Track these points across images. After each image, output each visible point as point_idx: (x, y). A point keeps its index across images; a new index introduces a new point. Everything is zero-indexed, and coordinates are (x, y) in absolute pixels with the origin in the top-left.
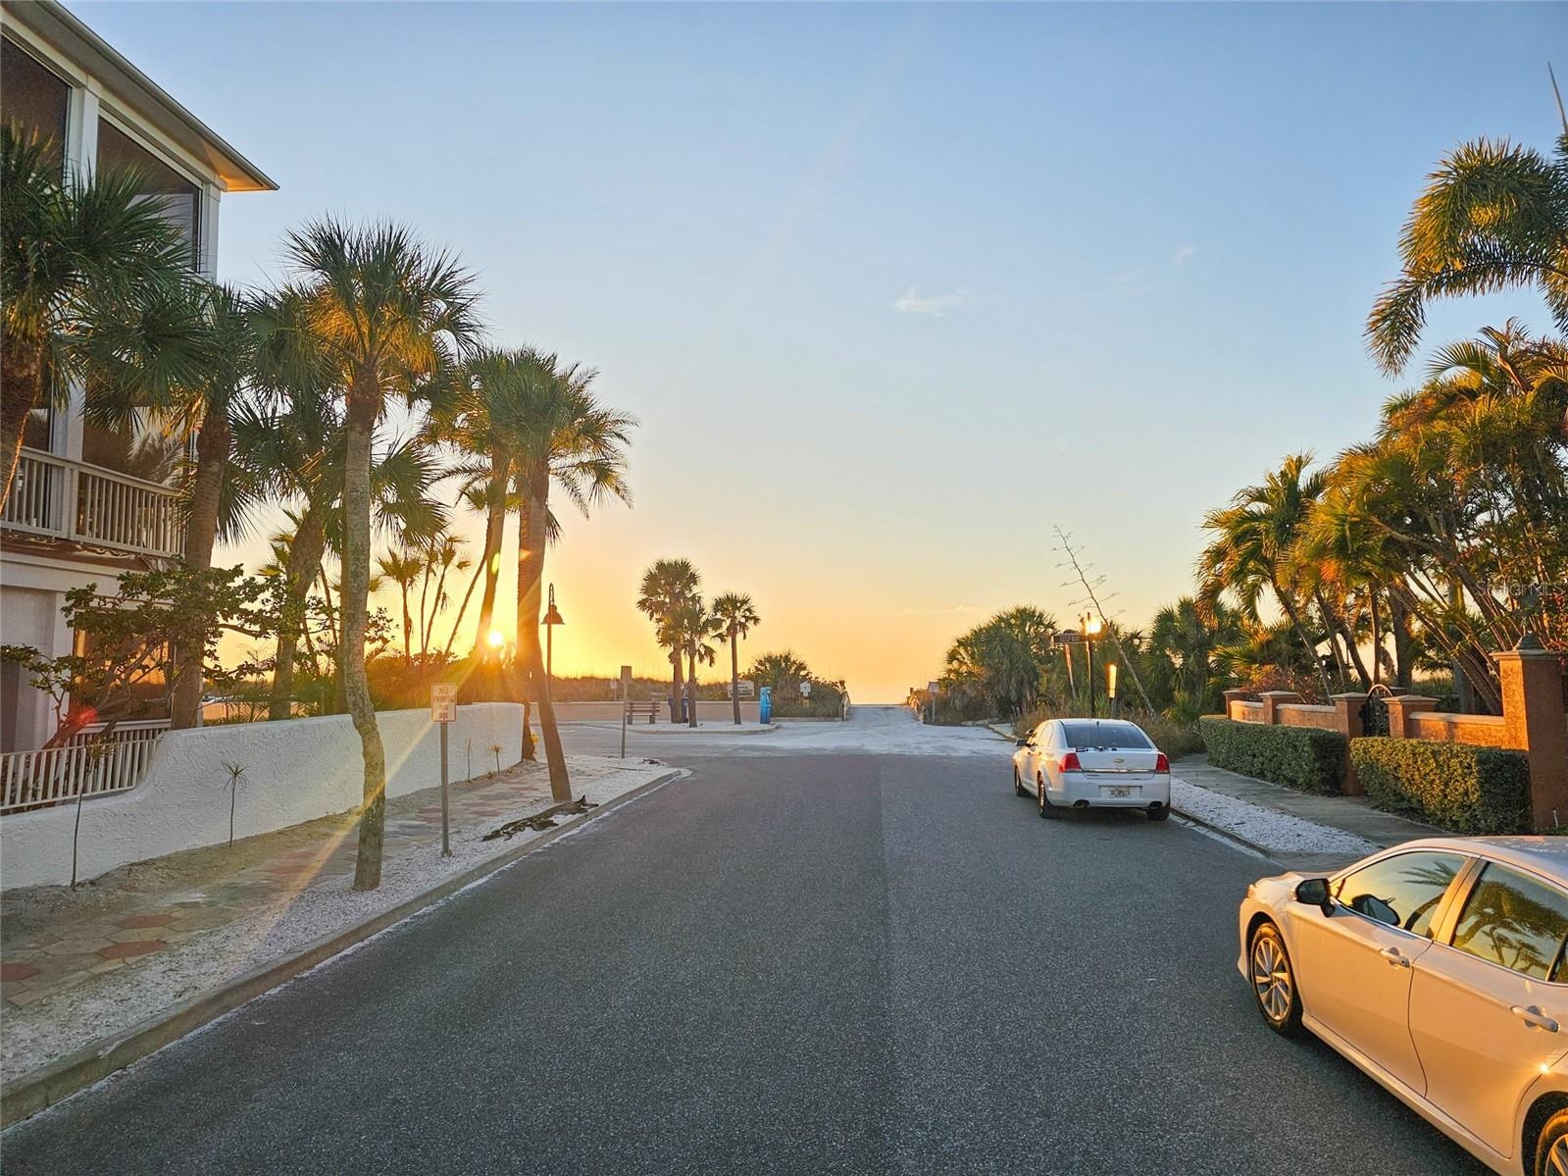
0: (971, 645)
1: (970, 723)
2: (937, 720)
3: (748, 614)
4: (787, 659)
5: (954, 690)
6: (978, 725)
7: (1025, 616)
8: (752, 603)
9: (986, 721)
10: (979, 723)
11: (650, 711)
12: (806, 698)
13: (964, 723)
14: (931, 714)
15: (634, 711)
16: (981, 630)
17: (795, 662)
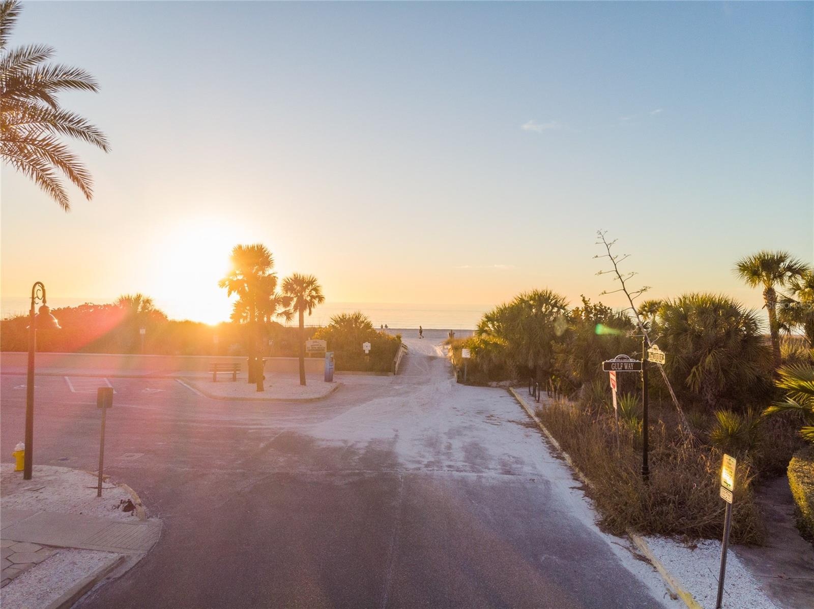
0: (497, 321)
1: (494, 384)
2: (468, 380)
3: (314, 293)
4: (357, 318)
5: (483, 357)
6: (500, 387)
7: (542, 299)
8: (318, 283)
9: (507, 383)
10: (502, 383)
11: (232, 370)
12: (367, 355)
13: (490, 383)
14: (463, 375)
15: (218, 371)
16: (505, 308)
17: (363, 322)
